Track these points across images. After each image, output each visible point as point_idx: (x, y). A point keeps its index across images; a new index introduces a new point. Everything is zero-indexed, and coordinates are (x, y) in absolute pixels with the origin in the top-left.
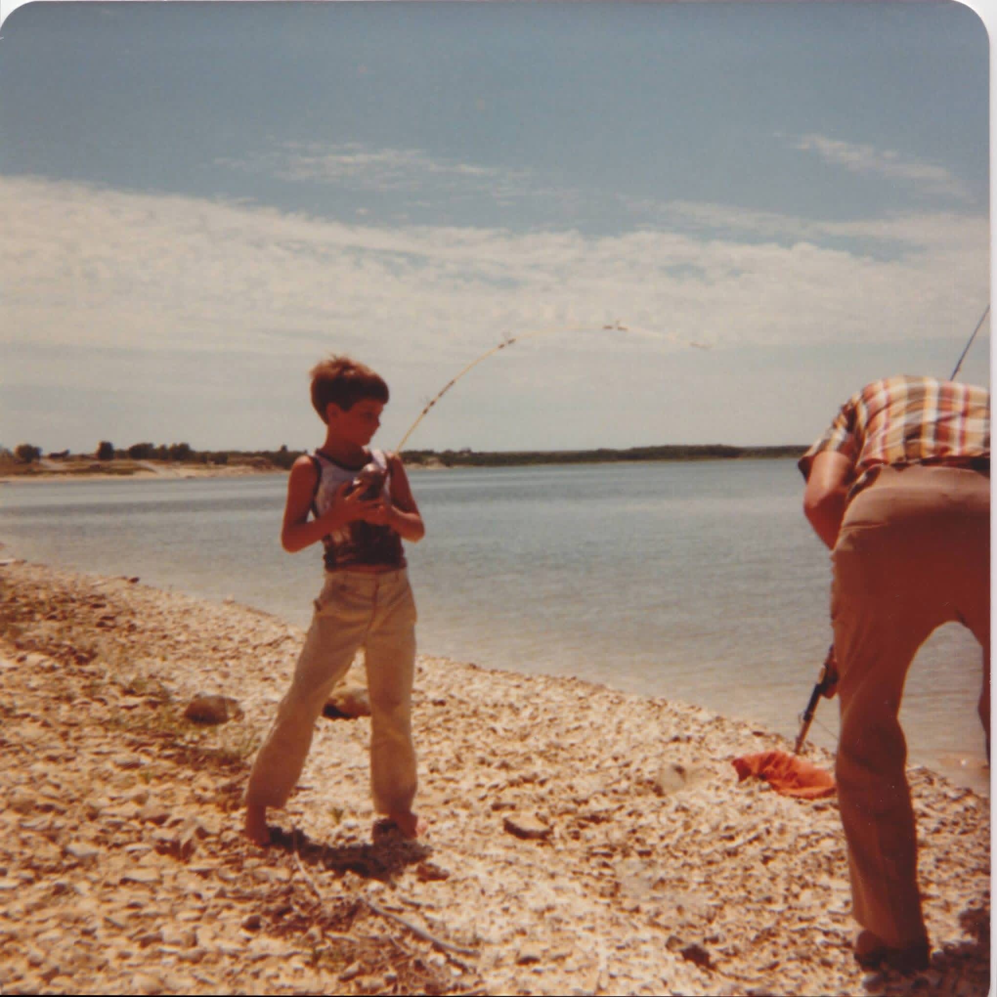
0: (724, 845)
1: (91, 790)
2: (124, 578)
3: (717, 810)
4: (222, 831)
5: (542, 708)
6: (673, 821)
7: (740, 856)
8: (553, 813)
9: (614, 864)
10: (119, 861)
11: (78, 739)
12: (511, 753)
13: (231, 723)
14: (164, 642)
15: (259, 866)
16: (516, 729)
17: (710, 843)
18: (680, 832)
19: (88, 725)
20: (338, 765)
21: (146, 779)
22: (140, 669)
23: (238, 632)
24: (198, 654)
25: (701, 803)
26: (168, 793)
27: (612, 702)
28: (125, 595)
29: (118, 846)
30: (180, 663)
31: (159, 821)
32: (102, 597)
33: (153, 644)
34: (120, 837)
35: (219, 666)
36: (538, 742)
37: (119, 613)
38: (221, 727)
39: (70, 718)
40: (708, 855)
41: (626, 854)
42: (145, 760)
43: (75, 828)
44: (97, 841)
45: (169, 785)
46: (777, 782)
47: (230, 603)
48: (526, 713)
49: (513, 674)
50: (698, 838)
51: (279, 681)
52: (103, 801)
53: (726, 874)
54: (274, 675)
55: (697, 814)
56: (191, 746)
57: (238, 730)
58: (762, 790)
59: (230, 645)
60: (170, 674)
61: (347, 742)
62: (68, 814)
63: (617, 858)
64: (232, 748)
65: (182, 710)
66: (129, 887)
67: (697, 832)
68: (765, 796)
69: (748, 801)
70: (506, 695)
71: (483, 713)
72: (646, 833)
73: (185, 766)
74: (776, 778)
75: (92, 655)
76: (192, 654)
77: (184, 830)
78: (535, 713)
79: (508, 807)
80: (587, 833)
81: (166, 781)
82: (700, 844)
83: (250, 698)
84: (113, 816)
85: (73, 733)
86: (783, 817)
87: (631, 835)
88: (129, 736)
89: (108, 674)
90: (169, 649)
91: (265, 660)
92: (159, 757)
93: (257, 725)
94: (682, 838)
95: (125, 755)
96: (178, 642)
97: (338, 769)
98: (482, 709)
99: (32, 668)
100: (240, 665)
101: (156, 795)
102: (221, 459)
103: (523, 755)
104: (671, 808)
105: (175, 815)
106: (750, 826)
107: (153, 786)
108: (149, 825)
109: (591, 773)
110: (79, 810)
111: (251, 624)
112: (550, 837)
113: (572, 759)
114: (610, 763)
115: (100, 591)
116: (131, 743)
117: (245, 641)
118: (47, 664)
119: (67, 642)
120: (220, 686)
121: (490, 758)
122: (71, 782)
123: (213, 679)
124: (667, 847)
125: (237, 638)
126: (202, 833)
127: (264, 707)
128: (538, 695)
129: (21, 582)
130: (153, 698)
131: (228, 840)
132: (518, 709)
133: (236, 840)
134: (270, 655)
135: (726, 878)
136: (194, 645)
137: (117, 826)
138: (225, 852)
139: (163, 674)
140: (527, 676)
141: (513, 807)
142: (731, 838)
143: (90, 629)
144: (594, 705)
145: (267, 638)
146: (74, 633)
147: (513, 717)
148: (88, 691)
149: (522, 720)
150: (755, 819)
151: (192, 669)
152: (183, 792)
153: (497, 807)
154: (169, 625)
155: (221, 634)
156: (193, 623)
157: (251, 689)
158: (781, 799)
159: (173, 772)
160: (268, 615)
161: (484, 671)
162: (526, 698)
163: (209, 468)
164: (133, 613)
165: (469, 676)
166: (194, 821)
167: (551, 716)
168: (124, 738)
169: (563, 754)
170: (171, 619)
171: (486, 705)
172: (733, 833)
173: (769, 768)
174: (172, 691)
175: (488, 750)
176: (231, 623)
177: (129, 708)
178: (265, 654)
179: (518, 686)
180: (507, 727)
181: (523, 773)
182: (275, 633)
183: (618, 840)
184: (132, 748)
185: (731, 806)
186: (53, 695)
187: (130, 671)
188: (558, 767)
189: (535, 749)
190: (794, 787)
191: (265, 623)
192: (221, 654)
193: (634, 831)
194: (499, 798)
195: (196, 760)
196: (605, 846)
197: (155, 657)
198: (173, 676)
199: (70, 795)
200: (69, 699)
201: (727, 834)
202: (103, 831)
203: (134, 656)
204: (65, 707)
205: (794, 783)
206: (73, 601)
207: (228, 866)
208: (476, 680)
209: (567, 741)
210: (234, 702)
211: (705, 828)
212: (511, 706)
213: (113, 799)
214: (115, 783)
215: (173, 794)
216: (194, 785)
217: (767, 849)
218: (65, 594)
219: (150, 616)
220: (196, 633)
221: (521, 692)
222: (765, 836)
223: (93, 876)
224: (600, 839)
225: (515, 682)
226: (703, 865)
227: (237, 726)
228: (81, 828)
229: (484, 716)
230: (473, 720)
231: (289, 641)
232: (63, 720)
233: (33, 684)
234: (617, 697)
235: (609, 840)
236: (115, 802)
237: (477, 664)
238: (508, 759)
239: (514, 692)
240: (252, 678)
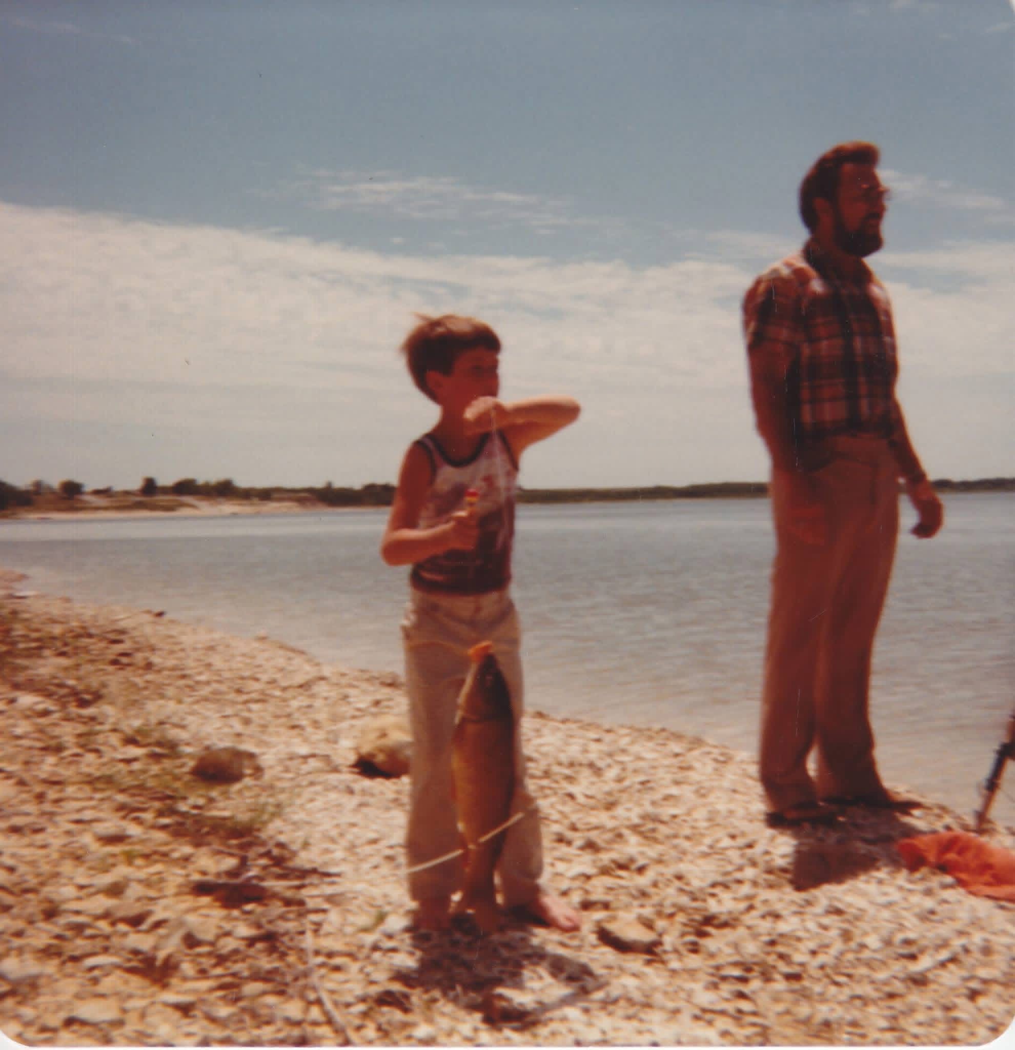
0: (905, 968)
1: (57, 875)
2: (149, 612)
3: (886, 914)
4: (218, 937)
5: (631, 767)
6: (825, 928)
7: (933, 987)
8: (660, 914)
9: (754, 992)
10: (69, 987)
11: (57, 801)
12: (596, 828)
13: (248, 781)
14: (182, 682)
15: (264, 993)
16: (600, 796)
17: (884, 963)
18: (838, 946)
19: (74, 783)
20: (374, 841)
21: (130, 858)
22: (149, 713)
23: (265, 672)
24: (218, 697)
25: (862, 903)
26: (155, 878)
27: (716, 760)
28: (148, 630)
29: (75, 959)
30: (196, 707)
31: (135, 921)
32: (123, 632)
33: (169, 685)
34: (80, 945)
35: (242, 710)
36: (627, 812)
37: (138, 650)
38: (237, 787)
39: (54, 774)
40: (886, 983)
41: (767, 978)
42: (134, 830)
43: (19, 934)
44: (47, 952)
45: (158, 867)
46: (963, 876)
47: (262, 639)
48: (612, 773)
49: (589, 725)
50: (866, 954)
51: (310, 730)
52: (69, 891)
53: (920, 1016)
54: (304, 723)
55: (857, 918)
56: (195, 812)
57: (256, 791)
58: (945, 887)
59: (256, 686)
60: (183, 719)
61: (388, 809)
62: (15, 911)
63: (755, 984)
64: (243, 817)
65: (191, 764)
66: (74, 1032)
67: (863, 946)
68: (948, 894)
69: (929, 903)
70: (585, 751)
71: (556, 774)
72: (789, 945)
73: (182, 840)
74: (961, 871)
75: (97, 697)
76: (211, 696)
77: (167, 936)
78: (623, 775)
79: (599, 906)
80: (710, 944)
81: (156, 862)
82: (868, 964)
83: (274, 750)
84: (78, 913)
85: (52, 794)
86: (982, 929)
87: (769, 949)
88: (121, 798)
89: (111, 720)
90: (187, 690)
91: (295, 704)
92: (154, 827)
93: (279, 784)
94: (842, 953)
95: (111, 824)
96: (198, 683)
97: (375, 847)
98: (556, 769)
99: (22, 711)
100: (265, 710)
101: (140, 881)
102: (266, 495)
103: (612, 830)
104: (819, 909)
105: (159, 914)
106: (939, 942)
107: (139, 868)
108: (122, 927)
109: (705, 855)
110: (33, 905)
111: (281, 662)
112: (658, 950)
113: (676, 836)
114: (726, 842)
115: (122, 625)
116: (121, 808)
117: (272, 682)
118: (41, 707)
119: (71, 682)
120: (239, 735)
121: (569, 834)
122: (32, 863)
123: (231, 727)
124: (822, 967)
125: (265, 677)
126: (191, 941)
127: (289, 763)
128: (624, 751)
129: (37, 616)
130: (158, 750)
131: (224, 951)
132: (599, 769)
133: (236, 952)
134: (301, 698)
135: (920, 1024)
136: (215, 686)
137: (79, 928)
138: (219, 971)
139: (175, 720)
140: (607, 727)
141: (606, 906)
142: (913, 957)
143: (102, 667)
144: (697, 765)
145: (299, 679)
146: (82, 672)
147: (594, 779)
148: (82, 741)
149: (605, 782)
150: (944, 930)
151: (208, 713)
152: (175, 877)
153: (587, 906)
154: (190, 663)
155: (247, 674)
156: (217, 661)
157: (274, 739)
158: (973, 901)
159: (164, 849)
160: (302, 653)
161: (553, 720)
162: (610, 755)
163: (252, 504)
164: (153, 649)
165: (538, 726)
166: (181, 924)
167: (642, 778)
168: (115, 800)
169: (663, 830)
170: (194, 655)
171: (560, 764)
172: (913, 949)
173: (951, 856)
174: (182, 740)
175: (566, 822)
176: (258, 661)
177: (128, 761)
178: (294, 698)
179: (598, 740)
180: (589, 793)
181: (614, 855)
182: (307, 673)
183: (754, 955)
184: (122, 814)
185: (905, 909)
186: (39, 744)
187: (137, 717)
188: (659, 848)
189: (627, 823)
190: (988, 884)
191: (298, 661)
192: (245, 697)
193: (772, 943)
194: (587, 892)
195: (198, 831)
196: (736, 964)
197: (170, 699)
198: (185, 723)
199: (25, 881)
200: (58, 749)
201: (905, 951)
202: (58, 937)
203: (147, 698)
204: (51, 759)
205: (987, 878)
206: (90, 636)
207: (220, 993)
208: (545, 731)
209: (667, 811)
210: (251, 756)
211: (873, 941)
212: (591, 765)
213: (81, 887)
214: (88, 864)
215: (162, 880)
216: (191, 867)
217: (972, 978)
218: (83, 628)
219: (172, 652)
220: (218, 672)
221: (603, 747)
222: (962, 957)
223: (27, 1012)
224: (727, 955)
225: (593, 735)
226: (881, 999)
227: (256, 786)
228: (30, 931)
229: (558, 778)
230: (545, 782)
231: (322, 683)
232: (43, 776)
233: (19, 731)
234: (722, 754)
235: (742, 956)
236: (85, 891)
237: (545, 712)
238: (594, 835)
239: (594, 747)
240: (277, 726)
